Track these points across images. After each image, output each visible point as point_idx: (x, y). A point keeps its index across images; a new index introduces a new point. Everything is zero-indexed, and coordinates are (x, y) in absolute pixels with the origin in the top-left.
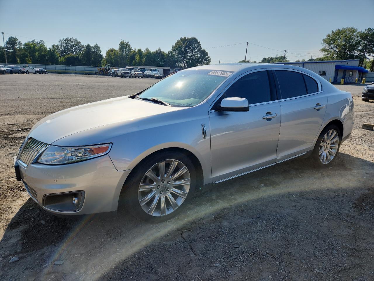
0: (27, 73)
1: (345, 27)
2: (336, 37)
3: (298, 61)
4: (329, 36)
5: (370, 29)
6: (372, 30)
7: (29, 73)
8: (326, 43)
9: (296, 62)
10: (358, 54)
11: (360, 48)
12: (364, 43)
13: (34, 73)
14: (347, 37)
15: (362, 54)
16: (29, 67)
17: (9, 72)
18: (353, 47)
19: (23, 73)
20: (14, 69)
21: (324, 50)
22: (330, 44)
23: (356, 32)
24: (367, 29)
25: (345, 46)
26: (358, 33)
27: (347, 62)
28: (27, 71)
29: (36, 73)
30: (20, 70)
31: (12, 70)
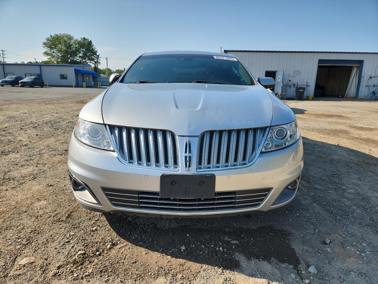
1: (62, 33)
2: (56, 41)
3: (31, 62)
4: (48, 39)
5: (85, 38)
6: (86, 40)
8: (47, 46)
9: (28, 64)
10: (81, 61)
11: (81, 55)
12: (83, 51)
14: (66, 43)
15: (84, 60)
18: (74, 53)
21: (46, 54)
22: (51, 48)
23: (73, 39)
24: (82, 38)
25: (67, 52)
26: (76, 41)
27: (82, 67)
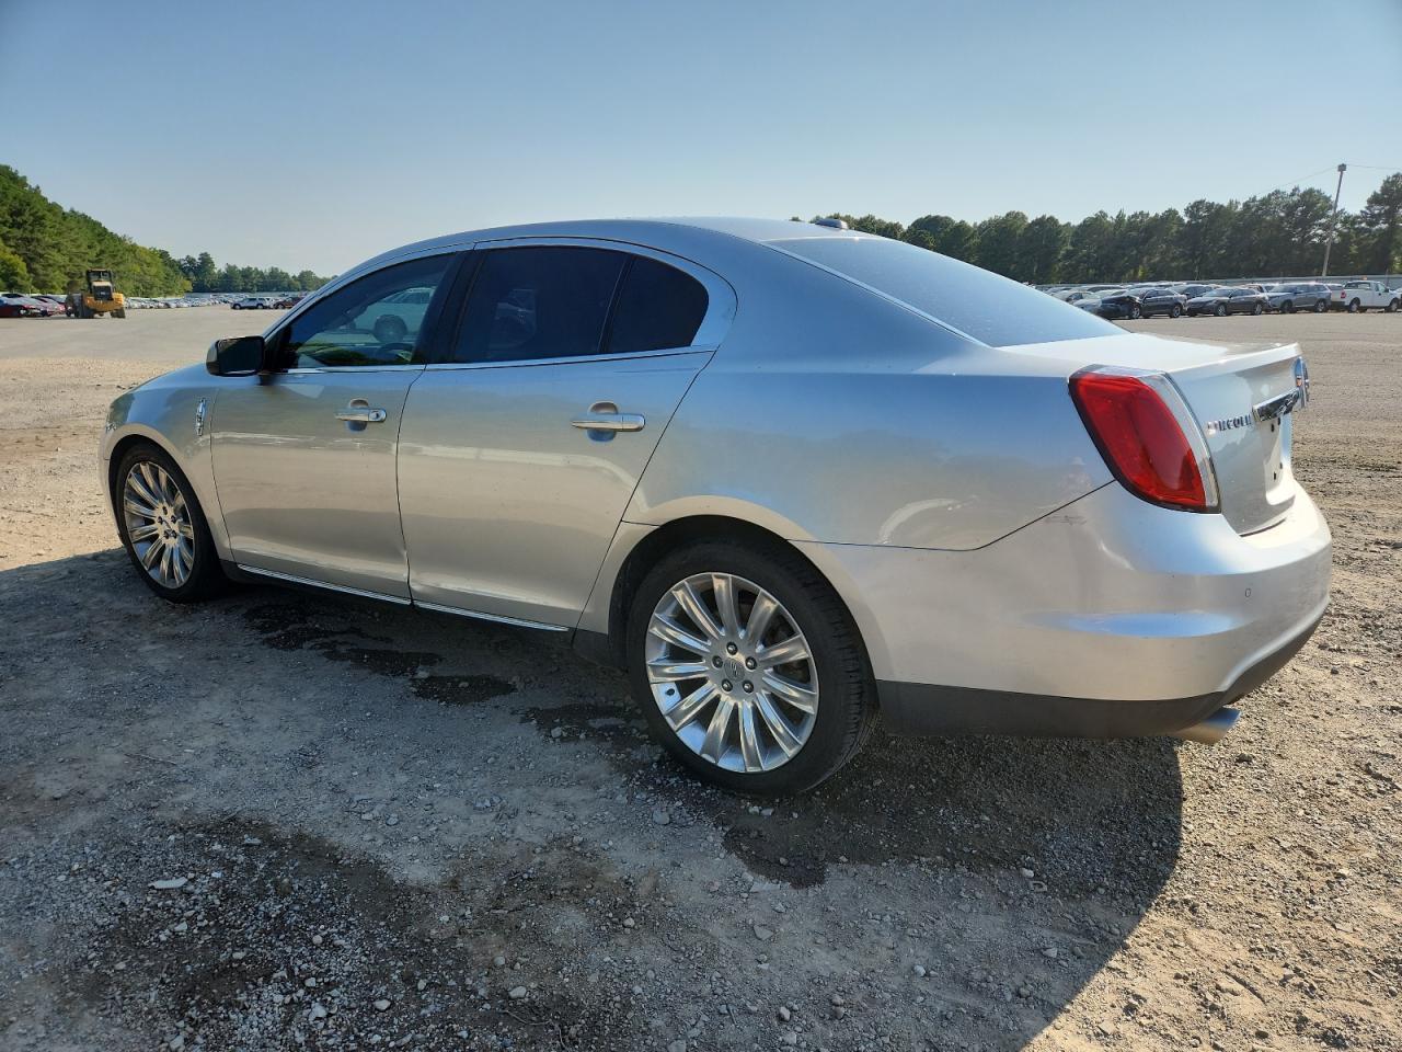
0: (1357, 307)
7: (1363, 310)
13: (1388, 309)
16: (1369, 284)
17: (1278, 305)
19: (1338, 307)
20: (1303, 295)
28: (1356, 301)
29: (1394, 306)
30: (1324, 297)
31: (1293, 298)
